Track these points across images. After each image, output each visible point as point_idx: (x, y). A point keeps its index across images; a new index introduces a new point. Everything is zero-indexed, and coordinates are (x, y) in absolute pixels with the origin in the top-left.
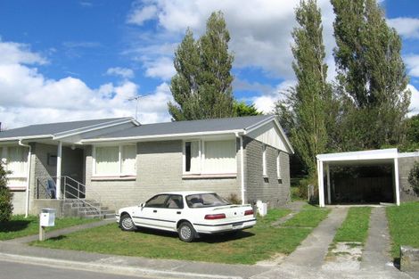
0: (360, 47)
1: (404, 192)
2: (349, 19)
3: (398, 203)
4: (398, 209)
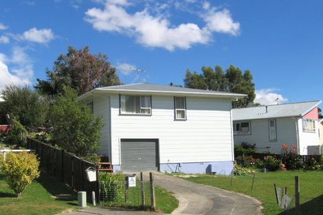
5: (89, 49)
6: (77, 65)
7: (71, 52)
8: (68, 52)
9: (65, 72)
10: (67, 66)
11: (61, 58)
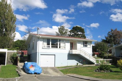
0: (4, 19)
1: (8, 62)
2: (3, 9)
3: (6, 65)
4: (5, 67)
5: (117, 29)
6: (114, 34)
7: (112, 31)
8: (111, 31)
9: (110, 37)
10: (111, 34)
11: (109, 32)
